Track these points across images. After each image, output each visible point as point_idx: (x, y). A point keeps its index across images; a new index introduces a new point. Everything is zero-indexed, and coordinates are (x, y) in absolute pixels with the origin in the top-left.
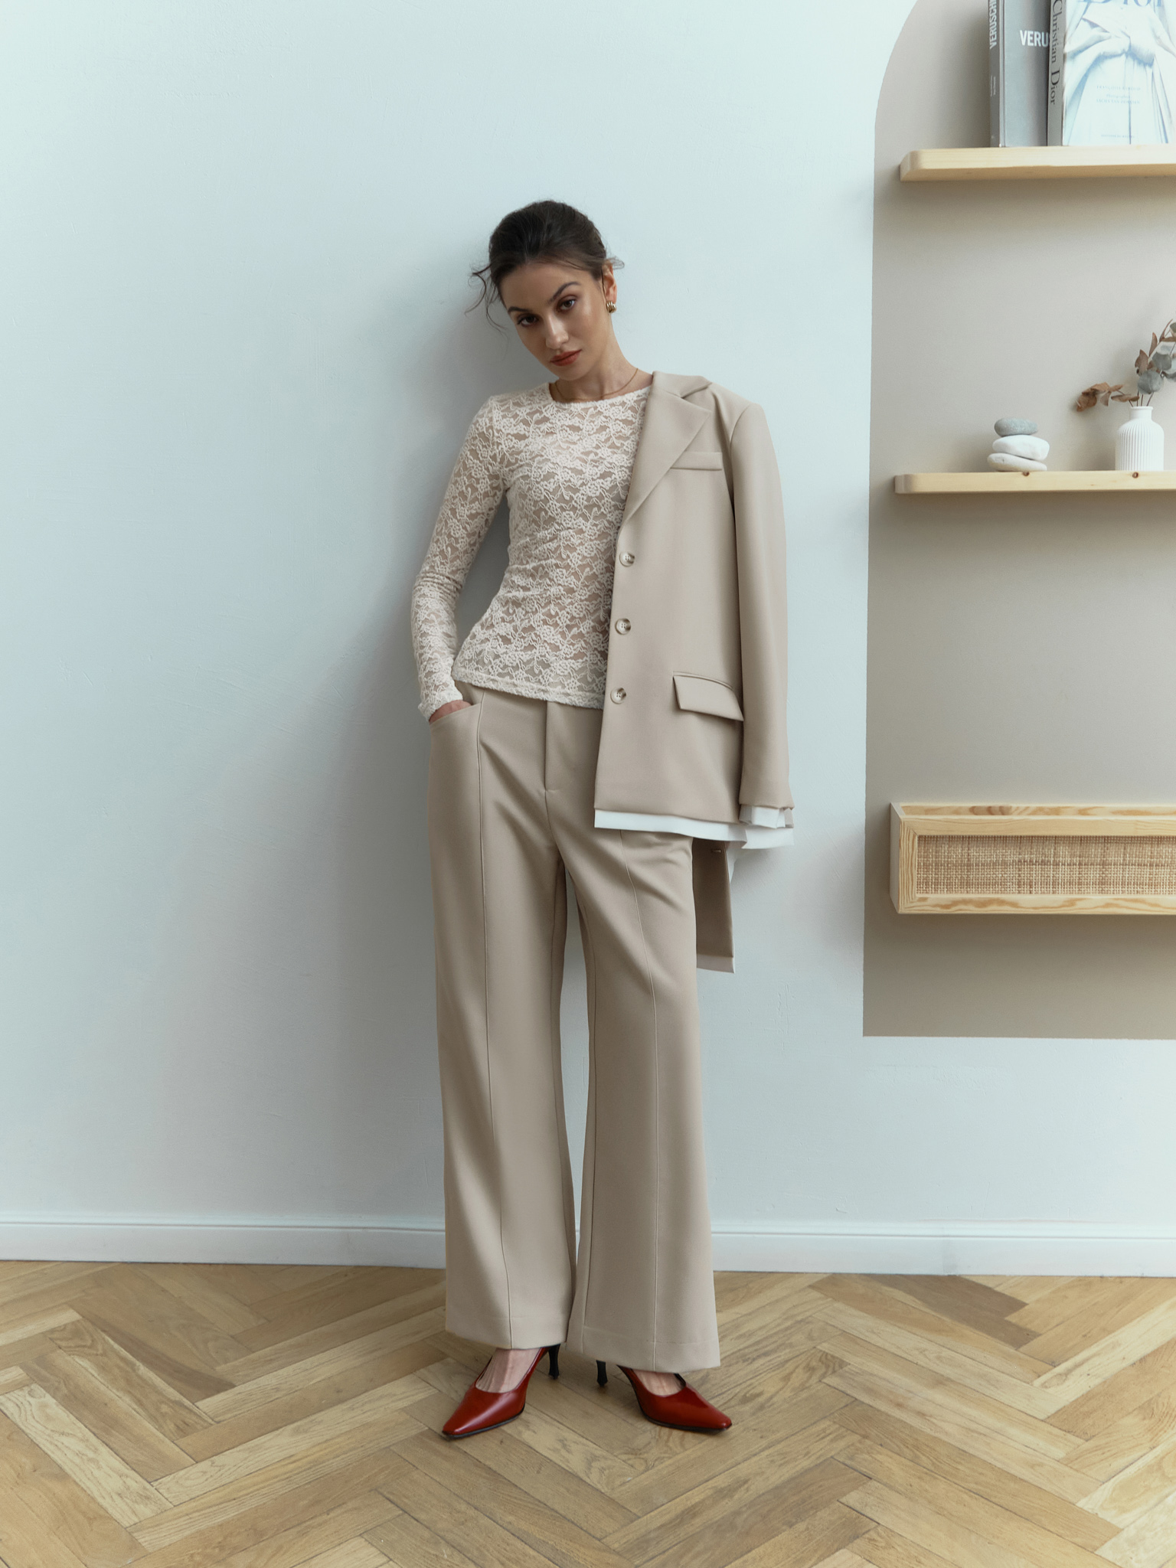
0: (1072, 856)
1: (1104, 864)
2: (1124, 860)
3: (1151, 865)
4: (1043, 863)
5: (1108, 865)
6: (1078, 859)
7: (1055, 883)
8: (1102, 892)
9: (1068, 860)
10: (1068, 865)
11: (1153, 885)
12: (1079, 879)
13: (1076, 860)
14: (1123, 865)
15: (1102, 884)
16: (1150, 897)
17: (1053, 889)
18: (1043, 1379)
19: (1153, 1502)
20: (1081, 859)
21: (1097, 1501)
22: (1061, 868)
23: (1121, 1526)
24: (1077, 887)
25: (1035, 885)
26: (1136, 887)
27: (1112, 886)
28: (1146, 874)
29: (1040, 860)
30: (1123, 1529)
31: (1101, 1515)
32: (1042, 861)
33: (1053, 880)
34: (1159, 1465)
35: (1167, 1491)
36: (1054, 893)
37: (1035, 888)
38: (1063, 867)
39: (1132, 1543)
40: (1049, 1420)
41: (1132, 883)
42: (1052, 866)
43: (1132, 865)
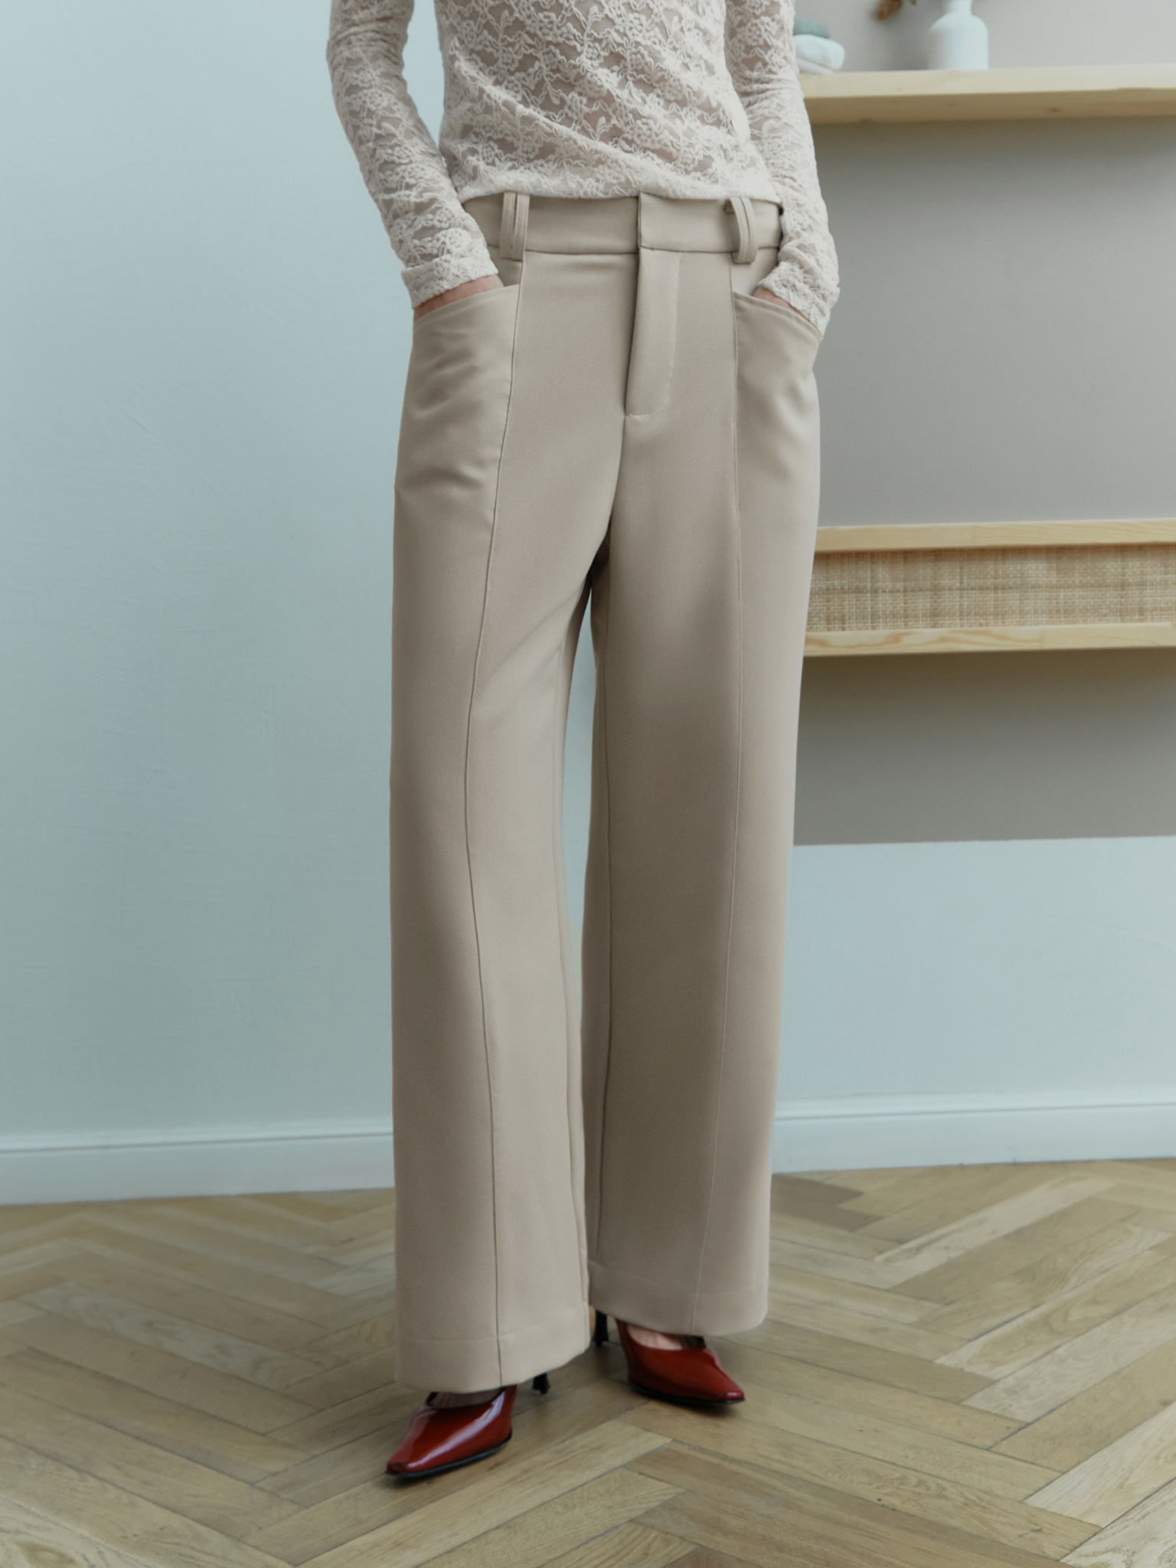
0: (895, 580)
1: (936, 589)
2: (961, 583)
3: (996, 588)
4: (858, 591)
5: (941, 590)
6: (902, 583)
7: (875, 617)
8: (935, 626)
9: (890, 586)
10: (890, 592)
11: (1000, 614)
12: (905, 611)
13: (900, 585)
14: (960, 590)
15: (935, 616)
16: (997, 629)
17: (872, 623)
18: (887, 1255)
19: (1037, 1354)
20: (907, 583)
21: (961, 1357)
22: (881, 597)
23: (996, 1377)
24: (903, 619)
25: (849, 619)
26: (978, 617)
27: (947, 617)
28: (990, 601)
29: (854, 587)
30: (998, 1381)
31: (968, 1369)
32: (857, 589)
33: (871, 612)
34: (1045, 1322)
35: (1057, 1343)
36: (873, 628)
37: (849, 623)
38: (884, 594)
39: (1011, 1392)
40: (895, 1290)
41: (973, 613)
42: (869, 595)
43: (972, 589)
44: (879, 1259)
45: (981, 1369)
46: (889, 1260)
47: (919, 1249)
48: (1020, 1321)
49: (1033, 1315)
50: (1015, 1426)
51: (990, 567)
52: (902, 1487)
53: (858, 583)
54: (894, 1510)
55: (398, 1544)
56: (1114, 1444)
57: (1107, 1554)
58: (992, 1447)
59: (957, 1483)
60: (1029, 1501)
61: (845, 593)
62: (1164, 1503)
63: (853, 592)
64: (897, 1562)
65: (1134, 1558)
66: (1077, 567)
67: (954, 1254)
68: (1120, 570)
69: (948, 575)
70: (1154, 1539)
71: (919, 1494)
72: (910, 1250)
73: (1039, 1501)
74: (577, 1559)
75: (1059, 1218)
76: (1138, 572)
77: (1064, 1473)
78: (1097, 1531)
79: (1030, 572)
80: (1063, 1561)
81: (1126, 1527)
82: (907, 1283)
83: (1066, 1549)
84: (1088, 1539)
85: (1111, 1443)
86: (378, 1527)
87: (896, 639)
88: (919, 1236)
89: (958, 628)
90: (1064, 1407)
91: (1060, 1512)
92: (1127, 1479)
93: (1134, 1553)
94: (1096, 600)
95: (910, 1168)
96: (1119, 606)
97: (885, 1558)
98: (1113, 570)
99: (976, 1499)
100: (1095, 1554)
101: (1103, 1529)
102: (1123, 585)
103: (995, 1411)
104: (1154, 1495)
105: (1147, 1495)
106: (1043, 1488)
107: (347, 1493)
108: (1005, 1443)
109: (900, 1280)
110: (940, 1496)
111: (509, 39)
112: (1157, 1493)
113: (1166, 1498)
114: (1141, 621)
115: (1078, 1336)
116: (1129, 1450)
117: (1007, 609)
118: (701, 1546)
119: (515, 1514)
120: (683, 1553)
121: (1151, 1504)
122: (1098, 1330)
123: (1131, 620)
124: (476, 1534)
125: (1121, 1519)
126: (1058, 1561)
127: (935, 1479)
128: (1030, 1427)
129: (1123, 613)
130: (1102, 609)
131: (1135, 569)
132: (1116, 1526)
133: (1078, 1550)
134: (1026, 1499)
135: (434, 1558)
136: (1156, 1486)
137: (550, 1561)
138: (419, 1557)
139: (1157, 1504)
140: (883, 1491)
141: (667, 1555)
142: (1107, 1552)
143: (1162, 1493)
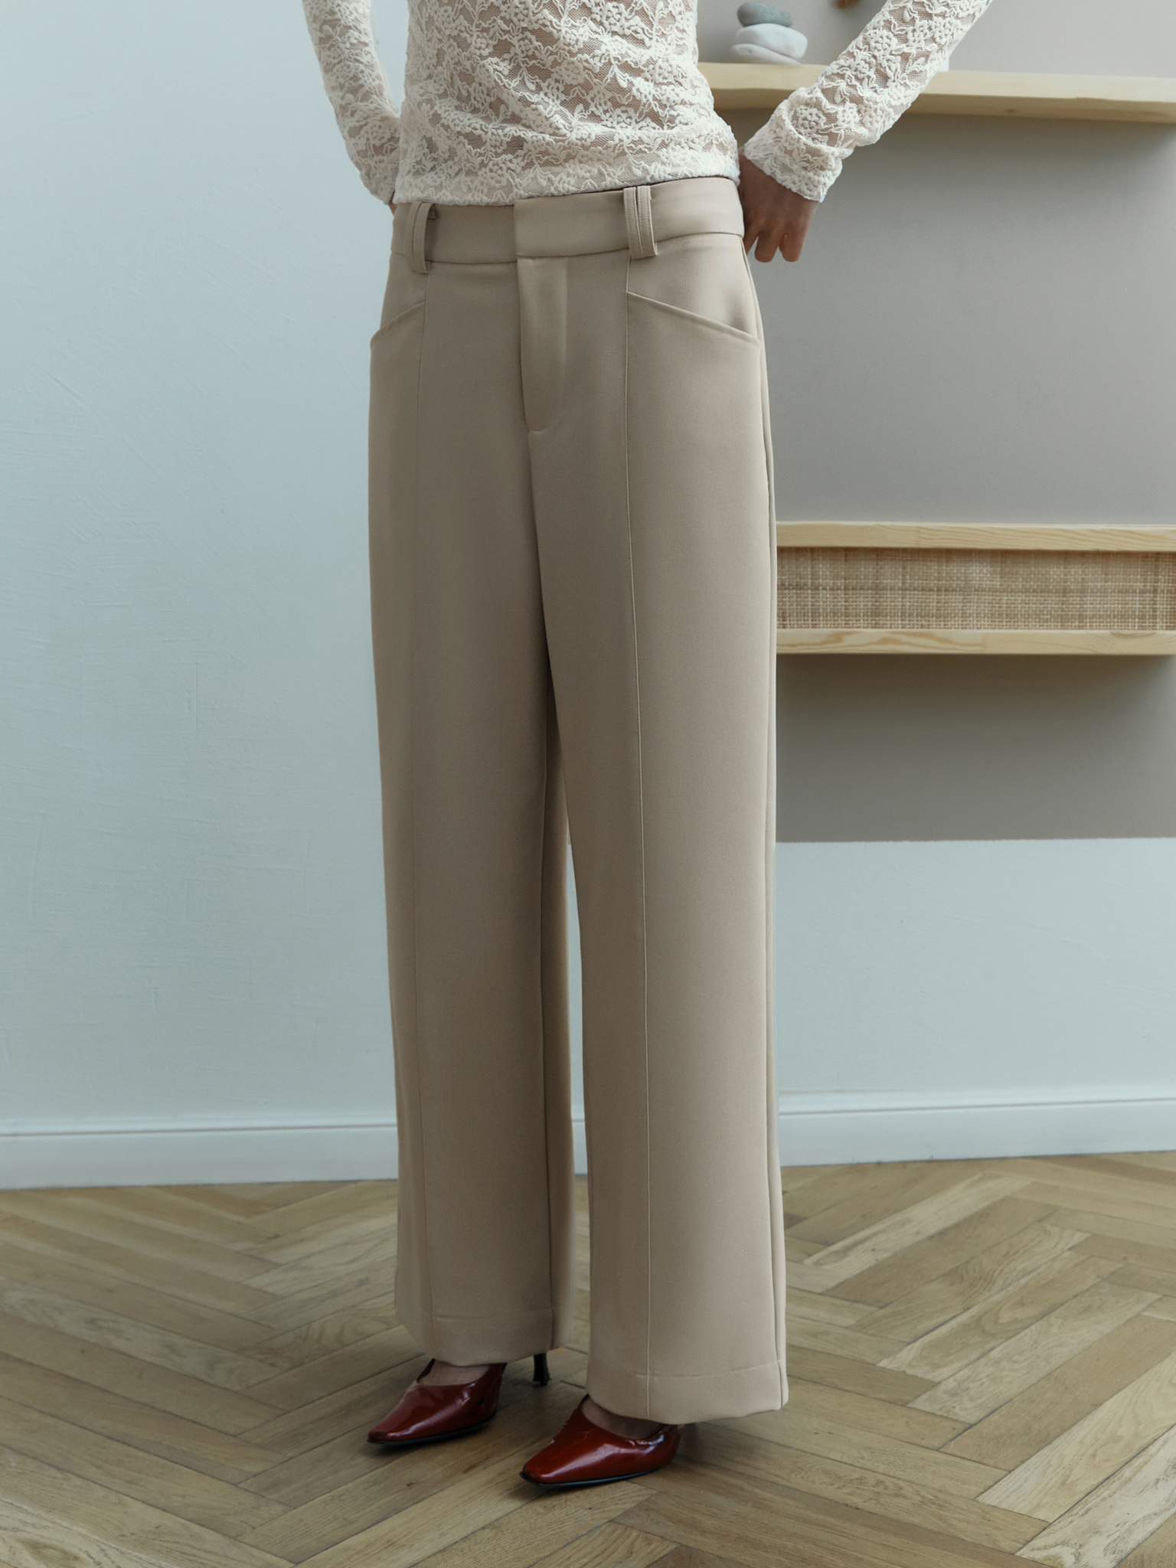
0: (836, 577)
1: (877, 588)
2: (903, 583)
3: (939, 590)
5: (883, 589)
6: (843, 581)
7: (815, 614)
8: (876, 626)
9: (830, 583)
10: (830, 589)
12: (845, 609)
13: (840, 583)
14: (902, 590)
15: (876, 616)
16: (939, 632)
17: (812, 621)
18: (816, 1257)
19: (974, 1356)
20: (847, 581)
21: (903, 1360)
22: (821, 593)
23: (937, 1380)
24: (843, 618)
25: (790, 617)
26: (919, 618)
27: (889, 618)
28: (933, 603)
29: (794, 584)
30: (939, 1383)
31: (910, 1372)
32: (797, 585)
33: (812, 609)
34: (977, 1323)
35: (991, 1345)
36: (814, 626)
37: (790, 621)
38: (824, 592)
39: (953, 1394)
40: (829, 1293)
41: (915, 614)
42: (809, 592)
43: (914, 590)
44: (809, 1261)
45: (922, 1372)
46: (818, 1263)
47: (846, 1251)
48: (953, 1323)
49: (964, 1318)
50: (960, 1427)
51: (934, 567)
52: (862, 1487)
53: (798, 580)
54: (857, 1509)
55: (391, 1544)
56: (1053, 1443)
57: (1058, 1547)
58: (941, 1448)
59: (912, 1482)
60: (980, 1499)
61: (786, 589)
62: (1104, 1499)
63: (793, 589)
64: (866, 1557)
65: (1082, 1551)
66: (1021, 571)
67: (882, 1256)
68: (1062, 576)
69: (890, 574)
70: (1098, 1532)
71: (878, 1493)
72: (836, 1252)
73: (990, 1498)
74: (567, 1557)
75: (980, 1217)
76: (1080, 580)
77: (1010, 1472)
78: (1046, 1526)
79: (974, 575)
80: (1018, 1554)
81: (1072, 1522)
82: (838, 1286)
83: (1019, 1543)
84: (1039, 1534)
85: (1050, 1443)
86: (369, 1527)
87: (838, 638)
88: (844, 1238)
89: (900, 630)
90: (1003, 1408)
91: (1010, 1509)
92: (1069, 1476)
93: (1081, 1546)
94: (1038, 605)
95: (826, 1166)
96: (1060, 612)
97: (854, 1553)
98: (1055, 576)
99: (932, 1497)
100: (1045, 1548)
101: (1051, 1524)
102: (1065, 592)
103: (939, 1413)
104: (1095, 1491)
105: (1088, 1492)
106: (992, 1486)
107: (331, 1494)
108: (952, 1442)
109: (832, 1284)
110: (897, 1495)
111: (483, 24)
112: (1097, 1489)
113: (1105, 1494)
114: (1080, 628)
115: (1010, 1338)
116: (1068, 1448)
117: (950, 611)
118: (682, 1545)
119: (498, 1515)
120: (665, 1552)
121: (1093, 1500)
122: (1027, 1331)
123: (1072, 628)
124: (466, 1534)
125: (1067, 1514)
126: (1013, 1554)
127: (891, 1479)
128: (975, 1427)
129: (1063, 620)
130: (1043, 615)
131: (1077, 576)
132: (1062, 1521)
133: (1031, 1543)
134: (978, 1496)
135: (428, 1557)
136: (1096, 1483)
137: (541, 1559)
138: (413, 1557)
139: (1098, 1499)
140: (846, 1491)
141: (650, 1553)
142: (1056, 1545)
143: (1101, 1489)
